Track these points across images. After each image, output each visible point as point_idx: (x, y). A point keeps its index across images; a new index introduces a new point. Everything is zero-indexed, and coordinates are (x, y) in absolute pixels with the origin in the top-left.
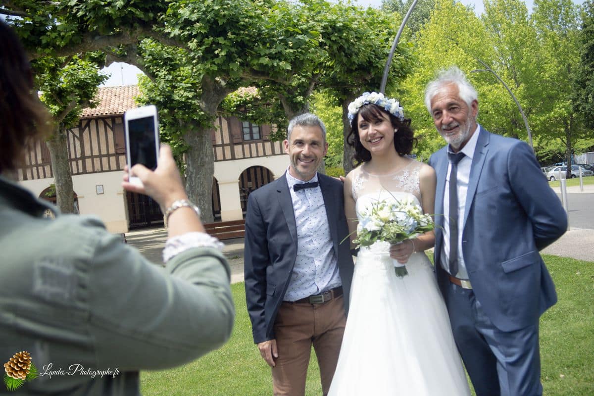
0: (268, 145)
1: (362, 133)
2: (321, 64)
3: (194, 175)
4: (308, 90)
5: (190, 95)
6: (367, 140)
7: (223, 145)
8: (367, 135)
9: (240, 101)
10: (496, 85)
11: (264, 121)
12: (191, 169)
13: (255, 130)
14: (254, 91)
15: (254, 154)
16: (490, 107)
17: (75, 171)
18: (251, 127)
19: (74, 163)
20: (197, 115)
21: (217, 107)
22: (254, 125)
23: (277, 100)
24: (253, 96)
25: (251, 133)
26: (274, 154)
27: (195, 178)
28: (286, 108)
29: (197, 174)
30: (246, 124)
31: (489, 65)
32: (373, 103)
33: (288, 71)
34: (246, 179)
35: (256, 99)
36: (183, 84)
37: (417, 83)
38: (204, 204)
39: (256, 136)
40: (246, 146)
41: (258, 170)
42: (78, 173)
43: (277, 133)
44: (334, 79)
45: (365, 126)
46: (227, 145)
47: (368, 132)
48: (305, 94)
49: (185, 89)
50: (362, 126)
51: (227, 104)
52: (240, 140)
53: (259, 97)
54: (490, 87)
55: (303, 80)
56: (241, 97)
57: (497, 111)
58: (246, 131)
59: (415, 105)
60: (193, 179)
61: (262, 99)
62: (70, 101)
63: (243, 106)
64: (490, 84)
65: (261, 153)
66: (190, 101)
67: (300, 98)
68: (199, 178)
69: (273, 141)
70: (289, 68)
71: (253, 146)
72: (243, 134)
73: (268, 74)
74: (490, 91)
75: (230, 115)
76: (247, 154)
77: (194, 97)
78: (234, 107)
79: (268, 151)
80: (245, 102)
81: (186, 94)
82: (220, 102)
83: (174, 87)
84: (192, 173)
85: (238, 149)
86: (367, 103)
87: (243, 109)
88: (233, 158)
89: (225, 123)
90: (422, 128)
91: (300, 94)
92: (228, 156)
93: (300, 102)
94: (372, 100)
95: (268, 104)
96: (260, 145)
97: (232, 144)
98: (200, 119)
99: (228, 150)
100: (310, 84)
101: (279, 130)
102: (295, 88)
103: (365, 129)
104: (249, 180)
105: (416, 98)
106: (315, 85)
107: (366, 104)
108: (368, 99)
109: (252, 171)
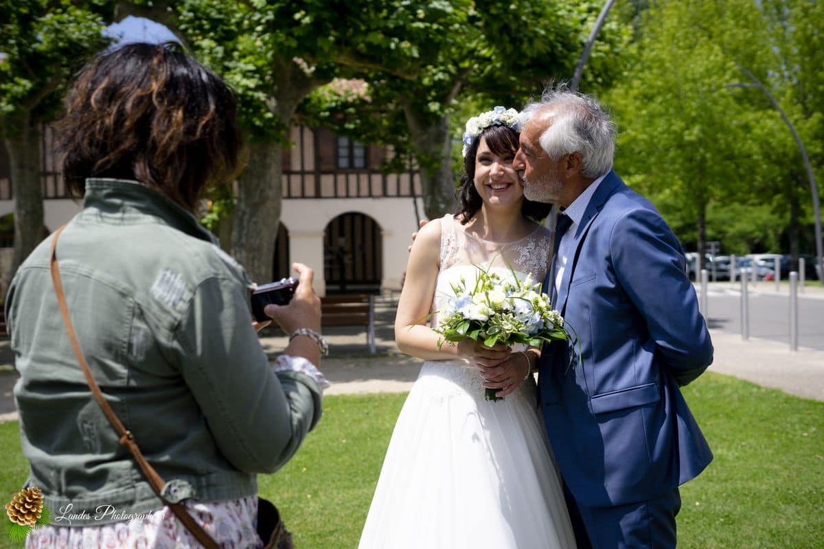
0: (377, 179)
1: (481, 169)
2: (472, 51)
3: (247, 217)
4: (449, 93)
5: (251, 83)
6: (486, 183)
7: (303, 173)
8: (487, 175)
9: (336, 101)
10: (770, 112)
11: (372, 139)
12: (243, 206)
13: (358, 152)
14: (360, 89)
15: (353, 191)
16: (756, 148)
17: (51, 193)
18: (351, 148)
19: (50, 180)
20: (261, 118)
21: (295, 108)
22: (356, 143)
23: (397, 105)
24: (359, 96)
25: (351, 157)
26: (385, 194)
27: (249, 221)
28: (410, 120)
29: (252, 215)
30: (344, 141)
31: (761, 76)
32: (507, 126)
33: (413, 59)
34: (336, 232)
35: (363, 102)
36: (242, 65)
37: (636, 98)
38: (259, 266)
39: (359, 163)
40: (341, 178)
41: (358, 221)
42: (56, 197)
43: (393, 160)
44: (490, 78)
45: (486, 160)
46: (309, 173)
47: (490, 171)
48: (443, 100)
49: (245, 74)
50: (481, 159)
51: (314, 106)
52: (332, 167)
53: (368, 99)
54: (760, 114)
55: (440, 76)
56: (339, 95)
57: (767, 156)
58: (343, 152)
59: (628, 134)
60: (245, 223)
61: (374, 102)
62: (50, 75)
63: (341, 110)
64: (760, 109)
65: (364, 191)
66: (250, 93)
67: (434, 107)
68: (255, 223)
69: (385, 173)
70: (416, 54)
71: (353, 178)
72: (337, 157)
73: (380, 62)
74: (757, 121)
75: (318, 124)
76: (342, 192)
77: (257, 88)
78: (325, 111)
79: (377, 189)
80: (345, 105)
81: (245, 82)
82: (301, 101)
83: (227, 69)
84: (244, 213)
85: (327, 181)
86: (499, 123)
87: (340, 116)
88: (318, 195)
89: (309, 137)
90: (636, 173)
91: (435, 100)
92: (310, 191)
93: (434, 114)
94: (508, 121)
95: (382, 112)
96: (364, 178)
97: (318, 172)
98: (264, 125)
99: (310, 181)
100: (453, 83)
101: (397, 157)
102: (428, 89)
103: (486, 165)
104: (342, 234)
105: (630, 122)
106: (462, 86)
107: (496, 125)
108: (502, 118)
109: (347, 221)
